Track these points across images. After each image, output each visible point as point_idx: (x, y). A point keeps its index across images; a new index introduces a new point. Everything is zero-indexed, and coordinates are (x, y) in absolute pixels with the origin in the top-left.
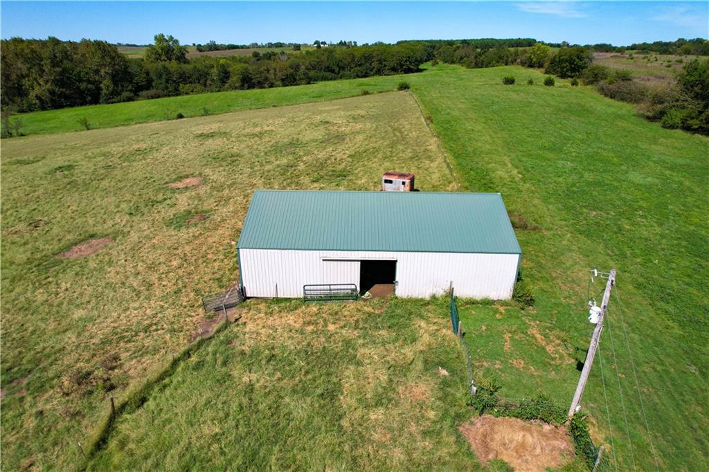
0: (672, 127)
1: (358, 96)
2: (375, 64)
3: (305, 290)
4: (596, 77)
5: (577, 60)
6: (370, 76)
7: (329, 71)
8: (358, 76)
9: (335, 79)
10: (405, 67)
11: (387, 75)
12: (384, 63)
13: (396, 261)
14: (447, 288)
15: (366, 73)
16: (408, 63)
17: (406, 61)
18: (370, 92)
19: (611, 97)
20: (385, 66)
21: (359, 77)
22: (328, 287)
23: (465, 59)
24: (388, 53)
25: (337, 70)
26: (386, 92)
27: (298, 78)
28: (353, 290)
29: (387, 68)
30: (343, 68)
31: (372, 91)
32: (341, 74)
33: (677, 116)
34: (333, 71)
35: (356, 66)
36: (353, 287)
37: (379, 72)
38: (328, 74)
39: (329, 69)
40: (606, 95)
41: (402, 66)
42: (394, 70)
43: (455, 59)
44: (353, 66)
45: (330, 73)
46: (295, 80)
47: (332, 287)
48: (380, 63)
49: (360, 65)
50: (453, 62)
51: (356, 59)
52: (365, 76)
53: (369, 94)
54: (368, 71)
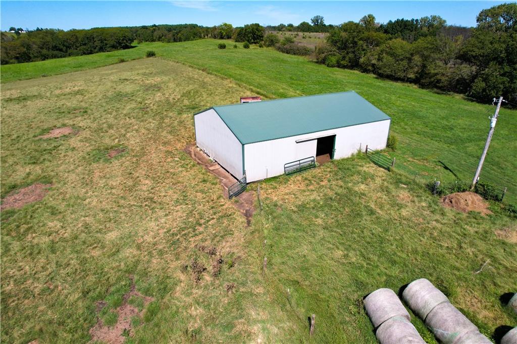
0: (333, 66)
1: (116, 63)
2: (98, 43)
3: (285, 168)
4: (272, 43)
5: (257, 32)
6: (94, 53)
7: (57, 50)
8: (84, 54)
9: (65, 57)
10: (123, 45)
11: (110, 51)
12: (105, 42)
13: (336, 135)
14: (358, 148)
15: (91, 51)
16: (125, 41)
17: (123, 40)
18: (125, 60)
19: (287, 53)
20: (106, 44)
21: (86, 54)
22: (298, 162)
23: (163, 37)
24: (107, 34)
25: (64, 49)
26: (138, 59)
27: (31, 55)
28: (312, 161)
29: (108, 46)
30: (70, 48)
31: (127, 59)
32: (69, 52)
33: (334, 60)
34: (61, 50)
35: (81, 45)
36: (313, 158)
37: (102, 49)
38: (56, 52)
39: (55, 48)
40: (283, 52)
41: (120, 44)
42: (114, 47)
43: (155, 38)
44: (78, 45)
45: (58, 51)
46: (30, 58)
47: (301, 162)
48: (102, 42)
49: (85, 44)
50: (153, 41)
51: (80, 40)
52: (91, 53)
53: (125, 61)
54: (93, 49)
